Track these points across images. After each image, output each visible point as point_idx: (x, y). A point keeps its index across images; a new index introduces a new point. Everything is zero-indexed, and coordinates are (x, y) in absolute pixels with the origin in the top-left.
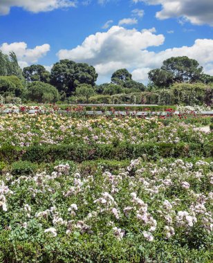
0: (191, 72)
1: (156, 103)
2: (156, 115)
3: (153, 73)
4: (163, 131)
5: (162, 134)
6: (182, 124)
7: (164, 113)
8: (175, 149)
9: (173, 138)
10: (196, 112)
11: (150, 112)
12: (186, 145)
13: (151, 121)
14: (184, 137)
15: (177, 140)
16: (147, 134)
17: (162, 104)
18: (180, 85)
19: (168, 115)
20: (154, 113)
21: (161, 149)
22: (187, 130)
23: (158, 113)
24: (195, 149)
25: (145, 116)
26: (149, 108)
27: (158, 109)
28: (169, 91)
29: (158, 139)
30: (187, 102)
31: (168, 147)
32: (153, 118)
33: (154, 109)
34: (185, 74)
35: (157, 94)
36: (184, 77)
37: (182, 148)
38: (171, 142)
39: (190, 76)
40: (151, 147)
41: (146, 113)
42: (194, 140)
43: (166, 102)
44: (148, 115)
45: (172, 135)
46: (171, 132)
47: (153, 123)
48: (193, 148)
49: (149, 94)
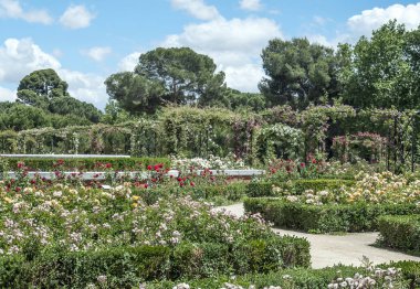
0: (201, 82)
1: (126, 150)
2: (126, 179)
3: (116, 83)
4: (144, 217)
5: (141, 225)
6: (187, 201)
7: (145, 175)
8: (172, 258)
9: (168, 234)
10: (214, 172)
11: (112, 172)
12: (195, 248)
13: (117, 194)
14: (192, 231)
15: (177, 236)
16: (106, 225)
17: (139, 154)
18: (178, 110)
19: (154, 180)
20: (121, 173)
21: (140, 261)
22: (197, 213)
23: (132, 175)
24: (216, 256)
25: (102, 181)
26: (110, 164)
27: (131, 165)
28: (155, 124)
29: (134, 238)
30: (194, 149)
31: (157, 255)
32: (119, 188)
33: (121, 165)
34: (188, 87)
35: (128, 131)
36: (186, 94)
37: (186, 256)
38: (163, 242)
39: (199, 91)
40: (117, 257)
41: (102, 175)
42: (212, 237)
43: (148, 149)
44: (108, 180)
45: (163, 225)
46: (160, 219)
47: (121, 198)
48: (211, 256)
49: (110, 129)
